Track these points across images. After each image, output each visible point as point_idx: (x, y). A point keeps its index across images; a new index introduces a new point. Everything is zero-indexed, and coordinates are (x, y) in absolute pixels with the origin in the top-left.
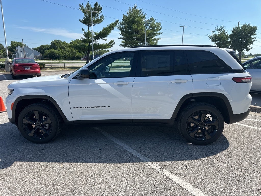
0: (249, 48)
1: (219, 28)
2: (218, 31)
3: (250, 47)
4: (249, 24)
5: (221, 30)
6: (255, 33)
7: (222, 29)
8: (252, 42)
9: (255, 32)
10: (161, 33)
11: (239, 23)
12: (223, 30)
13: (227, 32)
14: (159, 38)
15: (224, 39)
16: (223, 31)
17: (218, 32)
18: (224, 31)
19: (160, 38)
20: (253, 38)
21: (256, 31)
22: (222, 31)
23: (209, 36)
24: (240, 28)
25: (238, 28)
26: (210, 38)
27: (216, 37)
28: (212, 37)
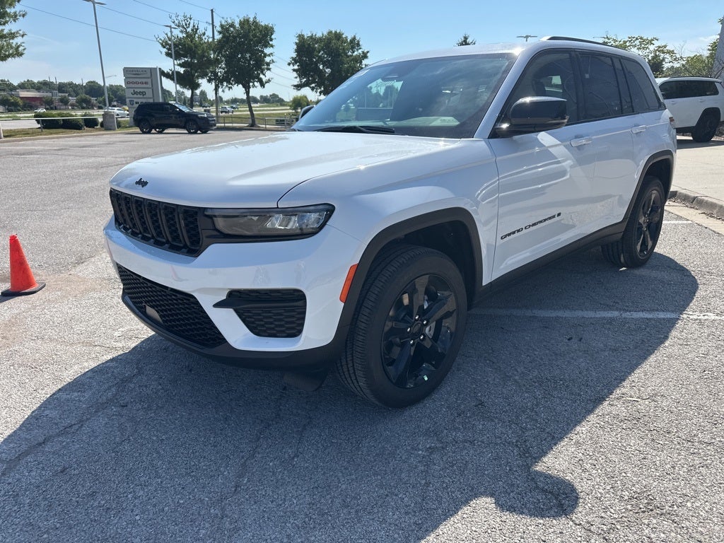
0: (264, 80)
1: (179, 18)
2: (179, 26)
3: (267, 78)
4: (255, 18)
5: (186, 25)
6: (271, 43)
7: (189, 24)
8: (268, 64)
9: (271, 40)
10: (24, 16)
11: (212, 10)
12: (191, 25)
13: (204, 34)
14: (17, 32)
15: (203, 51)
16: (192, 30)
17: (182, 32)
18: (195, 30)
19: (21, 32)
20: (269, 55)
21: (273, 37)
22: (189, 30)
23: (160, 41)
24: (237, 26)
25: (232, 25)
26: (164, 47)
27: (180, 44)
28: (167, 44)
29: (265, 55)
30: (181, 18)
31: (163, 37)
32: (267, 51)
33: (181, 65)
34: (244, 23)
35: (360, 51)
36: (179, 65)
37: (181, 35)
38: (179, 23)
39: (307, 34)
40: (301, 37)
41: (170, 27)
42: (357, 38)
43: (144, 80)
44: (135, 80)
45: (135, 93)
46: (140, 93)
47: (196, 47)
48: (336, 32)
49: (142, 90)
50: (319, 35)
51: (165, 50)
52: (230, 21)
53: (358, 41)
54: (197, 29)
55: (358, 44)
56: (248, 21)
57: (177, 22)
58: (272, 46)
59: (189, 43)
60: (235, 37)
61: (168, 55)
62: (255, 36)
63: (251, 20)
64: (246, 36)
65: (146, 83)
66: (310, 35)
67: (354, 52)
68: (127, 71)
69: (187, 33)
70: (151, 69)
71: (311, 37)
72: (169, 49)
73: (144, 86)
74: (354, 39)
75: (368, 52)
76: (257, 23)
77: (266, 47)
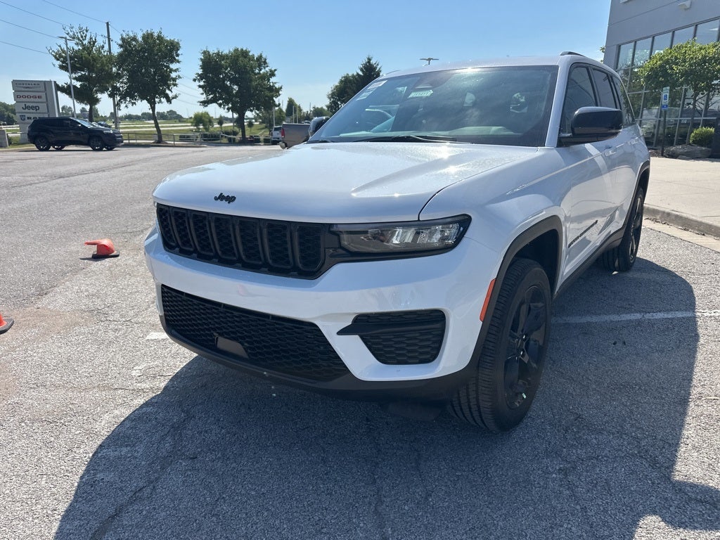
0: (171, 95)
1: (74, 30)
2: (74, 38)
3: (174, 94)
4: (160, 32)
5: (82, 37)
7: (85, 37)
8: (174, 80)
9: (178, 55)
11: (108, 23)
12: (88, 37)
13: (103, 47)
15: (102, 64)
16: (89, 43)
17: (77, 44)
18: (92, 42)
20: (175, 71)
21: (179, 52)
22: (86, 42)
23: (53, 53)
24: (140, 39)
25: (134, 39)
26: (58, 60)
27: (75, 57)
28: (61, 56)
29: (171, 71)
30: (76, 30)
31: (56, 48)
32: (173, 66)
33: (77, 79)
34: (148, 37)
35: (267, 69)
36: (75, 78)
37: (76, 48)
38: (74, 34)
39: (213, 50)
40: (205, 53)
41: (65, 38)
42: (264, 56)
43: (37, 94)
44: (26, 94)
45: (26, 107)
46: (32, 108)
47: (94, 60)
48: (242, 50)
49: (34, 105)
50: (226, 52)
51: (59, 63)
52: (131, 35)
53: (266, 59)
54: (94, 42)
55: (265, 62)
56: (152, 34)
57: (71, 34)
58: (178, 62)
59: (87, 56)
60: (138, 52)
61: (61, 67)
62: (160, 50)
63: (156, 34)
64: (150, 50)
65: (39, 97)
66: (216, 51)
67: (260, 70)
68: (16, 84)
69: (83, 45)
70: (45, 82)
71: (218, 54)
72: (63, 62)
73: (37, 100)
74: (261, 57)
75: (275, 70)
76: (162, 38)
77: (172, 62)
